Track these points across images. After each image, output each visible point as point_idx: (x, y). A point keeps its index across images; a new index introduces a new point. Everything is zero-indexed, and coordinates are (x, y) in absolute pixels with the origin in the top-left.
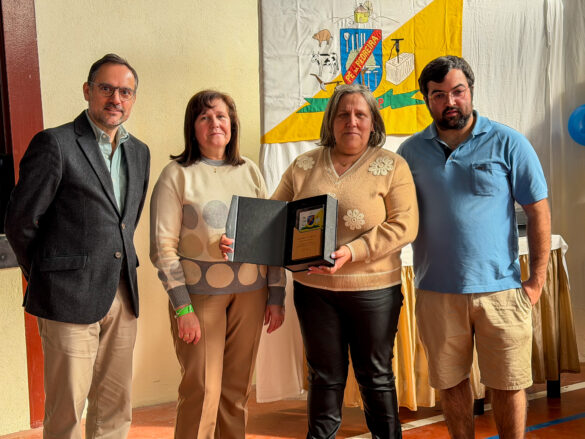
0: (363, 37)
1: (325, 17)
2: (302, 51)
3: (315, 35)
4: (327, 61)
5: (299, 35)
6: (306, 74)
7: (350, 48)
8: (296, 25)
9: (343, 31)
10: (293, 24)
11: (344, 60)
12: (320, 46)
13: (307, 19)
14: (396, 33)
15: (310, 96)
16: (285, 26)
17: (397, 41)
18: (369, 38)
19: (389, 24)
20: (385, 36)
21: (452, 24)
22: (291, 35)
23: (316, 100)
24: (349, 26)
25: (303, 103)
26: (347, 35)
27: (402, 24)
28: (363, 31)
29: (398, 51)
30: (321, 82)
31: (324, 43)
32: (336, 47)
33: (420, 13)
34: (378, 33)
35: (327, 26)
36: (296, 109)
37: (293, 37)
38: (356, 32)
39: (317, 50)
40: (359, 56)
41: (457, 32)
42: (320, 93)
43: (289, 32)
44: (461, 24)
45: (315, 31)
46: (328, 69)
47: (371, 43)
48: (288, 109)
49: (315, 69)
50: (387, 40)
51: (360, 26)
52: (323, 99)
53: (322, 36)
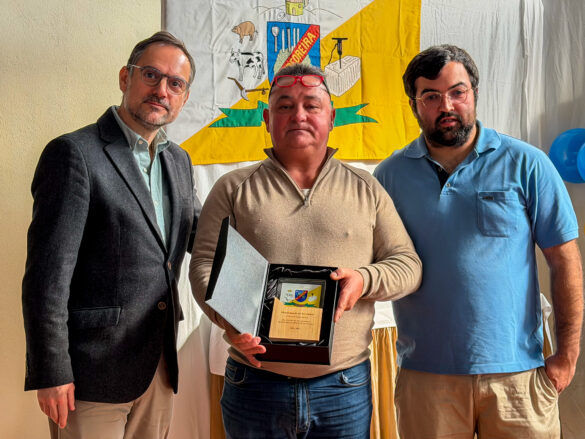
0: (296, 33)
1: (248, 5)
2: (217, 47)
3: (235, 28)
4: (250, 61)
5: (215, 27)
6: (222, 77)
7: (280, 47)
8: (210, 13)
9: (270, 25)
10: (207, 11)
11: (271, 61)
12: (241, 41)
13: (225, 7)
14: (337, 31)
15: (227, 106)
16: (196, 14)
17: (340, 40)
18: (303, 36)
19: (330, 19)
20: (323, 34)
21: (408, 22)
22: (203, 28)
23: (235, 111)
24: (278, 19)
25: (218, 115)
26: (275, 30)
27: (345, 19)
28: (297, 25)
29: (340, 53)
30: (241, 89)
31: (246, 39)
32: (261, 44)
33: (368, 7)
34: (315, 29)
35: (250, 17)
36: (208, 123)
37: (207, 30)
38: (288, 26)
39: (237, 46)
40: (291, 56)
41: (414, 33)
42: (240, 103)
43: (202, 22)
44: (419, 24)
45: (235, 22)
46: (251, 72)
47: (307, 42)
48: (198, 122)
49: (234, 70)
50: (326, 39)
51: (293, 20)
52: (244, 111)
53: (244, 30)
